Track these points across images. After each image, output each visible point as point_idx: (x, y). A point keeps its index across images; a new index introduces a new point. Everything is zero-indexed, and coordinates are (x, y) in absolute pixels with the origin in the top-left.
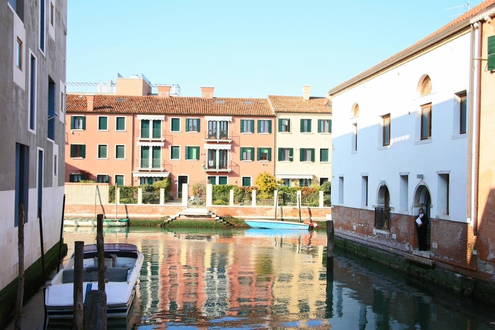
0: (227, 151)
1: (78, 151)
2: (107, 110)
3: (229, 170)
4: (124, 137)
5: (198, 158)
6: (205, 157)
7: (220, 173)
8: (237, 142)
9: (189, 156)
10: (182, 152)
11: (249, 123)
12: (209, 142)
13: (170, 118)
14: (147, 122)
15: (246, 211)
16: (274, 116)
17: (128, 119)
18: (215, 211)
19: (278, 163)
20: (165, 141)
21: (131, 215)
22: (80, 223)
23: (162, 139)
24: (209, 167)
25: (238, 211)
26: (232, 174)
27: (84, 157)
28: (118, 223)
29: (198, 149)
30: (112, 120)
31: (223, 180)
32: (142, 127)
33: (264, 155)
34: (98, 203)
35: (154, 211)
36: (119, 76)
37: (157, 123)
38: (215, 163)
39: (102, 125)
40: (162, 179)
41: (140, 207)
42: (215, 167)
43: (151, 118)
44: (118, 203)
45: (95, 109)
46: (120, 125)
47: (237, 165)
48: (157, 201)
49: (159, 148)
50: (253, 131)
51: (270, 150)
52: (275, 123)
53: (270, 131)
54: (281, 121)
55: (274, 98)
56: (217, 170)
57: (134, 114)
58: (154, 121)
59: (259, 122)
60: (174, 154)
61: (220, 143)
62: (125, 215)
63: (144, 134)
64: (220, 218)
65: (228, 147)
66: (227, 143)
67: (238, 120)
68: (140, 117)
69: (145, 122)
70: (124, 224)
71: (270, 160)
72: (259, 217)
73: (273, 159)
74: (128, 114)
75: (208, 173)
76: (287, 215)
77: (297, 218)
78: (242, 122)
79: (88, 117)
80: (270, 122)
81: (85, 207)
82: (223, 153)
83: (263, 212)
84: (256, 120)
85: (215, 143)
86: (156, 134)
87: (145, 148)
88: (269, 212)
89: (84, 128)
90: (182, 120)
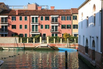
0: (57, 26)
1: (14, 27)
2: (22, 15)
3: (58, 32)
4: (27, 23)
5: (49, 28)
6: (51, 28)
7: (55, 33)
8: (60, 23)
9: (46, 28)
10: (44, 27)
11: (64, 17)
12: (52, 24)
13: (40, 17)
14: (34, 18)
15: (59, 45)
16: (72, 15)
17: (28, 17)
18: (49, 45)
19: (73, 29)
20: (39, 23)
21: (25, 46)
22: (10, 49)
23: (38, 23)
24: (52, 31)
25: (56, 45)
26: (59, 33)
27: (16, 29)
28: (21, 49)
29: (49, 25)
30: (23, 17)
31: (56, 35)
32: (32, 19)
33: (69, 27)
34: (16, 43)
35: (32, 45)
36: (29, 3)
37: (36, 18)
38: (54, 30)
39: (21, 19)
40: (38, 35)
41: (27, 44)
42: (54, 31)
43: (35, 16)
44: (21, 43)
45: (18, 14)
46: (26, 19)
47: (61, 30)
48: (33, 42)
49: (37, 25)
50: (65, 20)
51: (70, 25)
52: (72, 17)
53: (70, 20)
54: (74, 16)
55: (72, 9)
56: (54, 32)
57: (30, 16)
58: (36, 17)
59: (67, 17)
60: (42, 27)
61: (55, 24)
62: (24, 46)
63: (33, 21)
64: (51, 47)
65: (58, 25)
66: (57, 24)
67: (61, 17)
68: (31, 16)
69: (33, 18)
70: (23, 49)
71: (71, 29)
72: (63, 47)
73: (71, 28)
74: (28, 15)
75: (52, 33)
76: (71, 46)
77: (74, 47)
78: (62, 17)
79: (17, 17)
80: (70, 17)
81: (12, 44)
82: (56, 27)
83: (64, 45)
84: (66, 16)
85: (54, 24)
86: (36, 21)
87: (33, 26)
88: (65, 45)
89: (15, 20)
90: (44, 17)
